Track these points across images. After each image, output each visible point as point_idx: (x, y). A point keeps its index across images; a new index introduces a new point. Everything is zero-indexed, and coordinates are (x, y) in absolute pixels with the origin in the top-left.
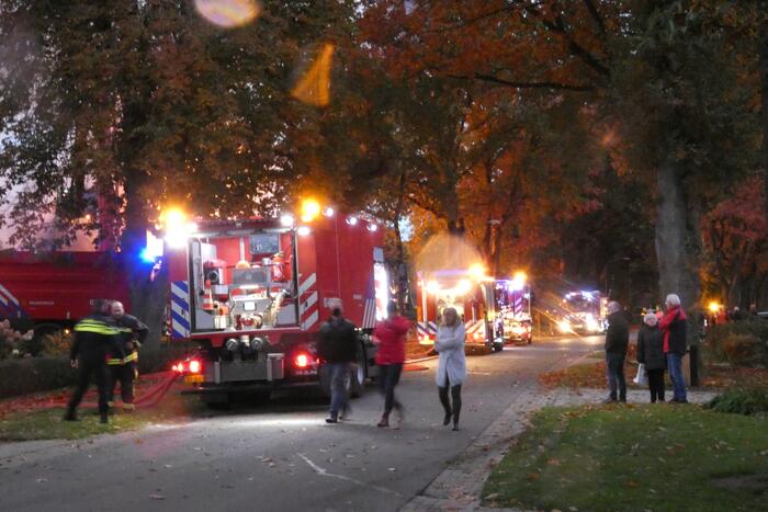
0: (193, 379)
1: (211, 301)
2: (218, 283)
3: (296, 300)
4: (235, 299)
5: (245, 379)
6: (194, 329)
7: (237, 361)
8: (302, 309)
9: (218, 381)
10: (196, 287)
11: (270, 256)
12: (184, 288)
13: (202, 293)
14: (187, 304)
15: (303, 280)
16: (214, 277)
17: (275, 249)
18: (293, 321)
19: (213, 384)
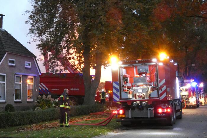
0: (120, 116)
1: (126, 89)
2: (128, 82)
3: (158, 89)
4: (135, 88)
5: (139, 117)
6: (121, 99)
7: (136, 110)
8: (160, 92)
9: (130, 117)
10: (121, 84)
11: (145, 73)
12: (117, 84)
13: (123, 86)
14: (118, 90)
15: (160, 81)
16: (127, 80)
17: (147, 71)
18: (157, 96)
19: (128, 118)
